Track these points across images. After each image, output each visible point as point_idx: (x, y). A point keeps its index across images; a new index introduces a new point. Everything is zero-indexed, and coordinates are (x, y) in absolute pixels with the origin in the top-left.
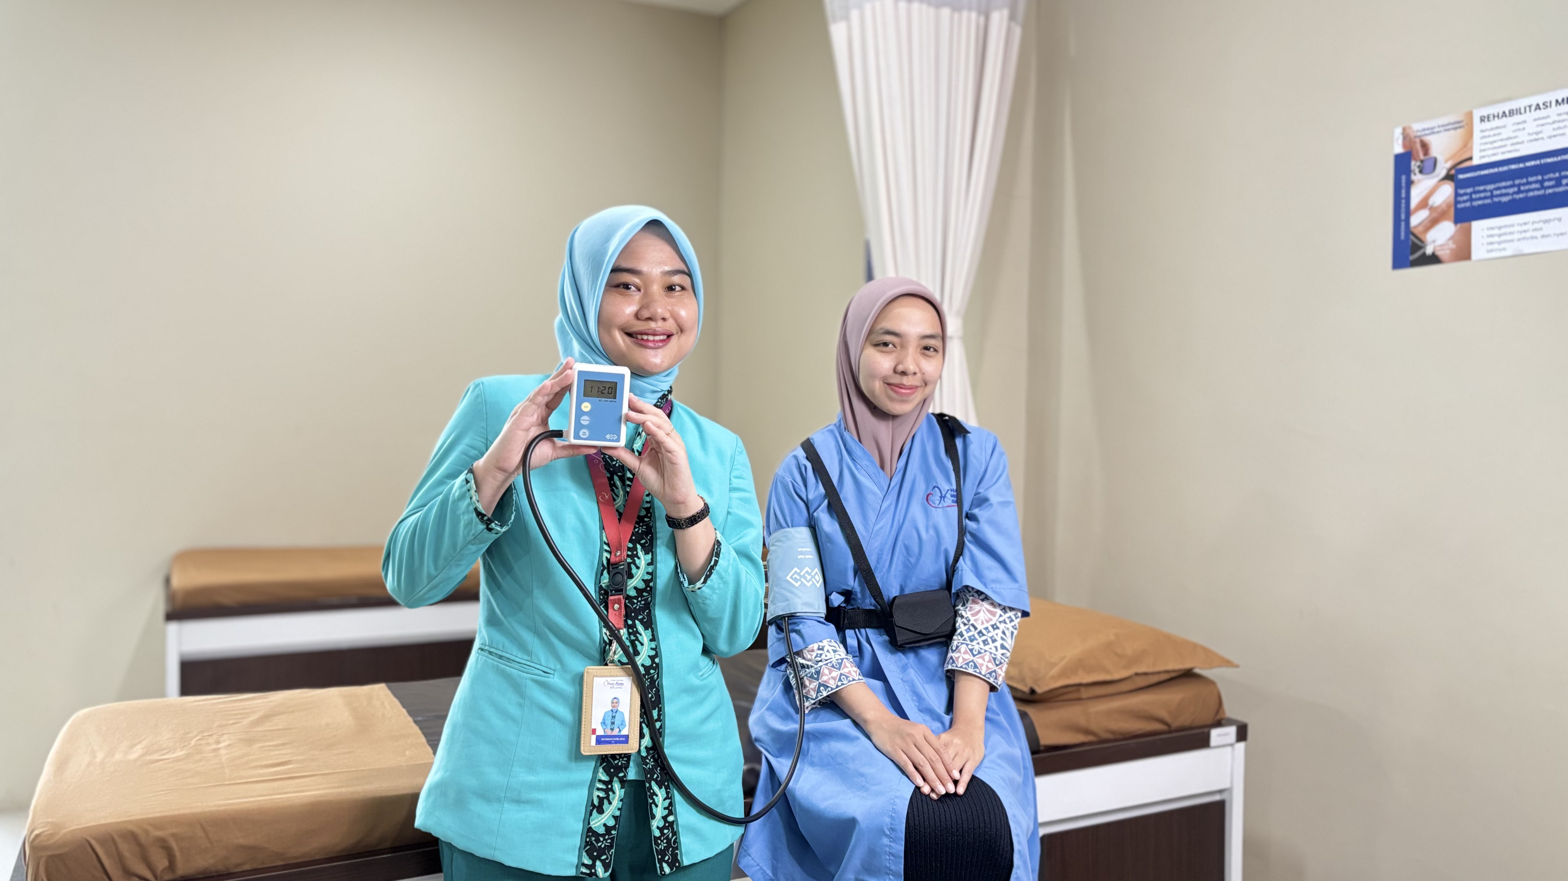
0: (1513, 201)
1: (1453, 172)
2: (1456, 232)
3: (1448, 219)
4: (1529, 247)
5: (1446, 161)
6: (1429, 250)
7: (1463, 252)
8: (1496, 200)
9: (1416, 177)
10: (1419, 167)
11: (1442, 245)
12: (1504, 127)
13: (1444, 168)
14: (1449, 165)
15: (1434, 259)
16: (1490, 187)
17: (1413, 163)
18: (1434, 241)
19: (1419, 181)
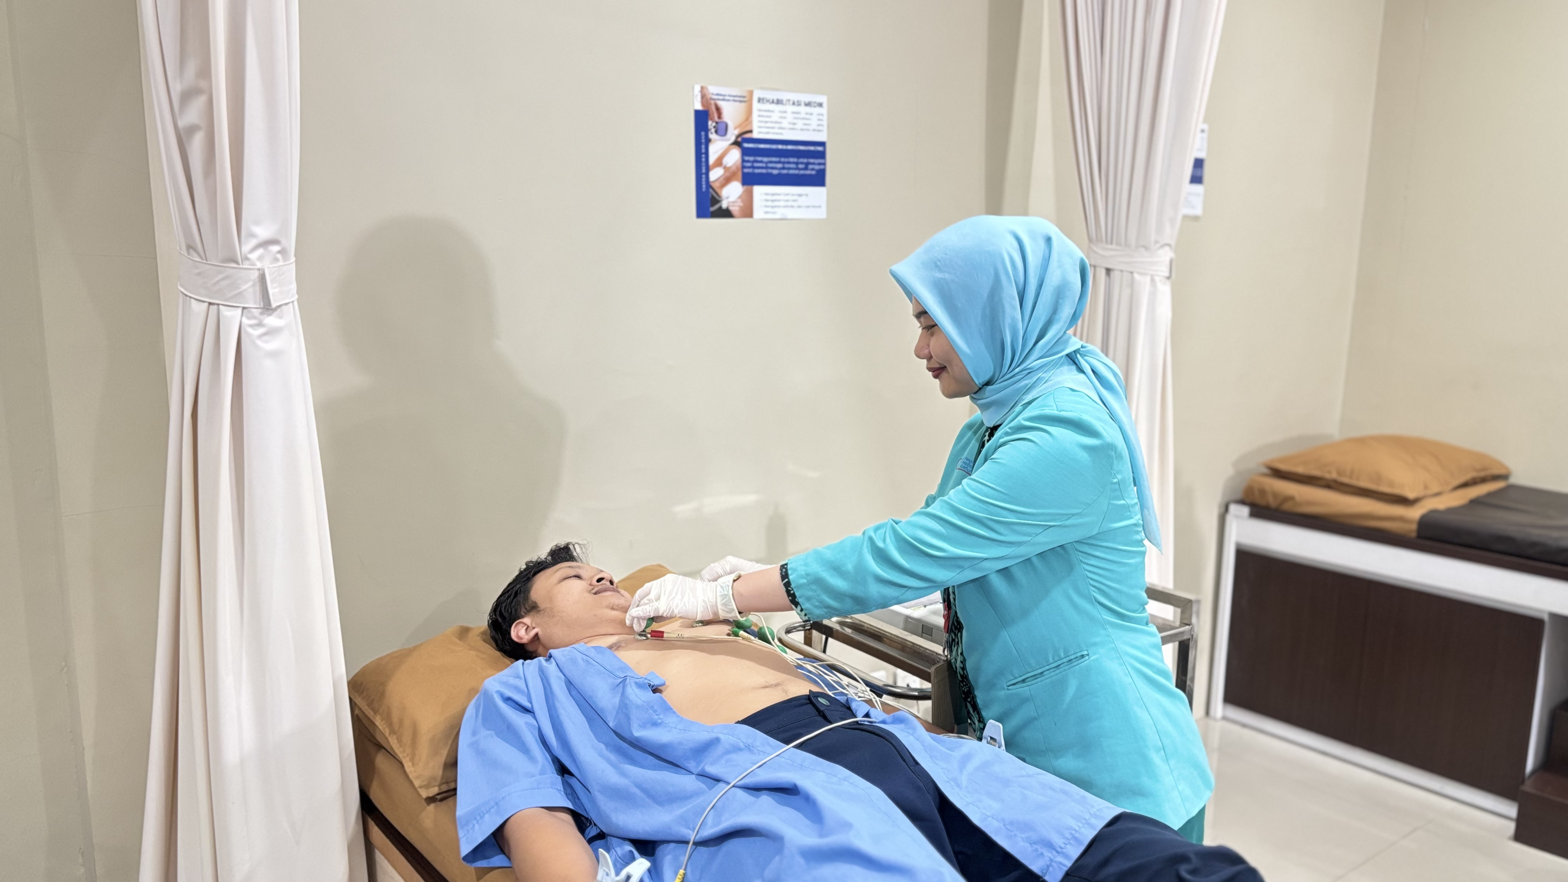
0: (779, 175)
1: (740, 139)
2: (744, 192)
3: (737, 180)
4: (791, 214)
5: (735, 128)
6: (724, 205)
7: (748, 212)
8: (770, 171)
9: (713, 136)
10: (714, 127)
11: (734, 202)
12: (773, 111)
13: (733, 134)
14: (737, 132)
15: (726, 214)
16: (765, 159)
17: (710, 123)
18: (728, 198)
19: (715, 140)
